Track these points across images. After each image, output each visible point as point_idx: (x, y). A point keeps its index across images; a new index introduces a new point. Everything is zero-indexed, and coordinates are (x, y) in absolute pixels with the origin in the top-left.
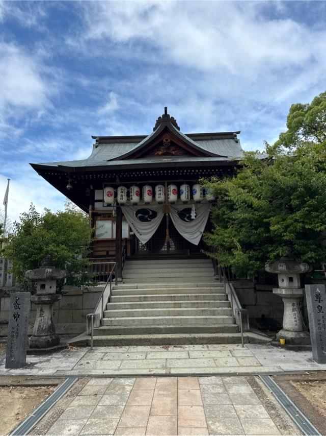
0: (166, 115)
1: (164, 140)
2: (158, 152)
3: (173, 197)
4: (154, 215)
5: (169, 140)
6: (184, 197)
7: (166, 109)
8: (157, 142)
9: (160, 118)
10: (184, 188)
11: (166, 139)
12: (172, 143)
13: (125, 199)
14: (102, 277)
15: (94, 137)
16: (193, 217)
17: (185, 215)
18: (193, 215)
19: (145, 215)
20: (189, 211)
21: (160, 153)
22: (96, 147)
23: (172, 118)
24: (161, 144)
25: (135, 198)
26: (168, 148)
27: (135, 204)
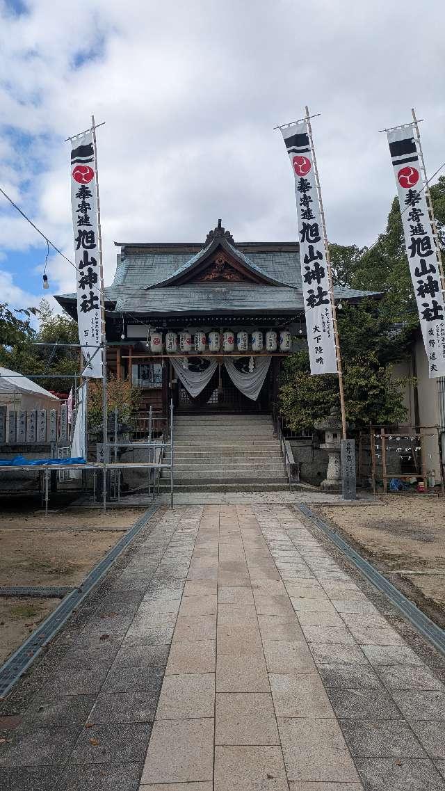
0: (220, 228)
1: (217, 262)
2: (208, 277)
3: (228, 346)
4: (206, 364)
5: (223, 262)
6: (240, 347)
7: (220, 221)
8: (208, 264)
9: (211, 232)
10: (241, 336)
11: (220, 259)
12: (226, 265)
13: (174, 348)
14: (139, 433)
15: (117, 244)
16: (251, 371)
17: (242, 365)
18: (251, 367)
19: (197, 364)
20: (246, 360)
21: (211, 277)
22: (122, 260)
23: (228, 232)
24: (213, 265)
25: (186, 347)
26: (222, 272)
27: (186, 353)
